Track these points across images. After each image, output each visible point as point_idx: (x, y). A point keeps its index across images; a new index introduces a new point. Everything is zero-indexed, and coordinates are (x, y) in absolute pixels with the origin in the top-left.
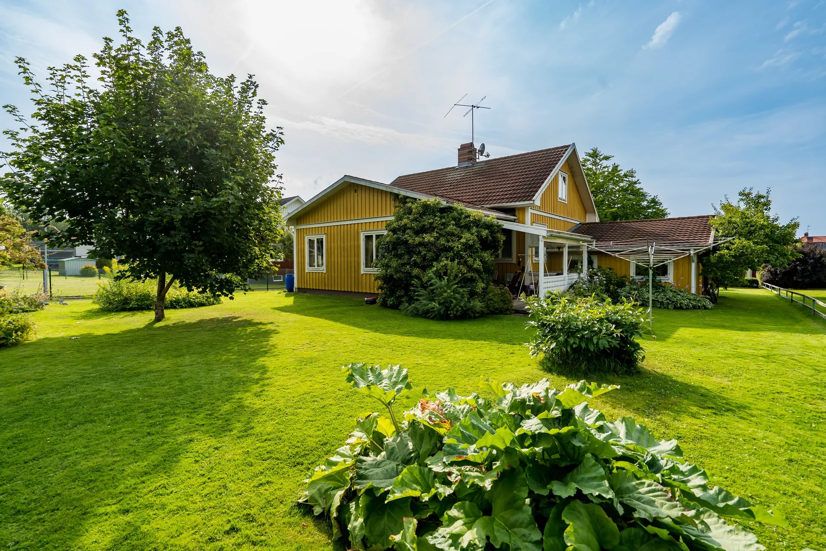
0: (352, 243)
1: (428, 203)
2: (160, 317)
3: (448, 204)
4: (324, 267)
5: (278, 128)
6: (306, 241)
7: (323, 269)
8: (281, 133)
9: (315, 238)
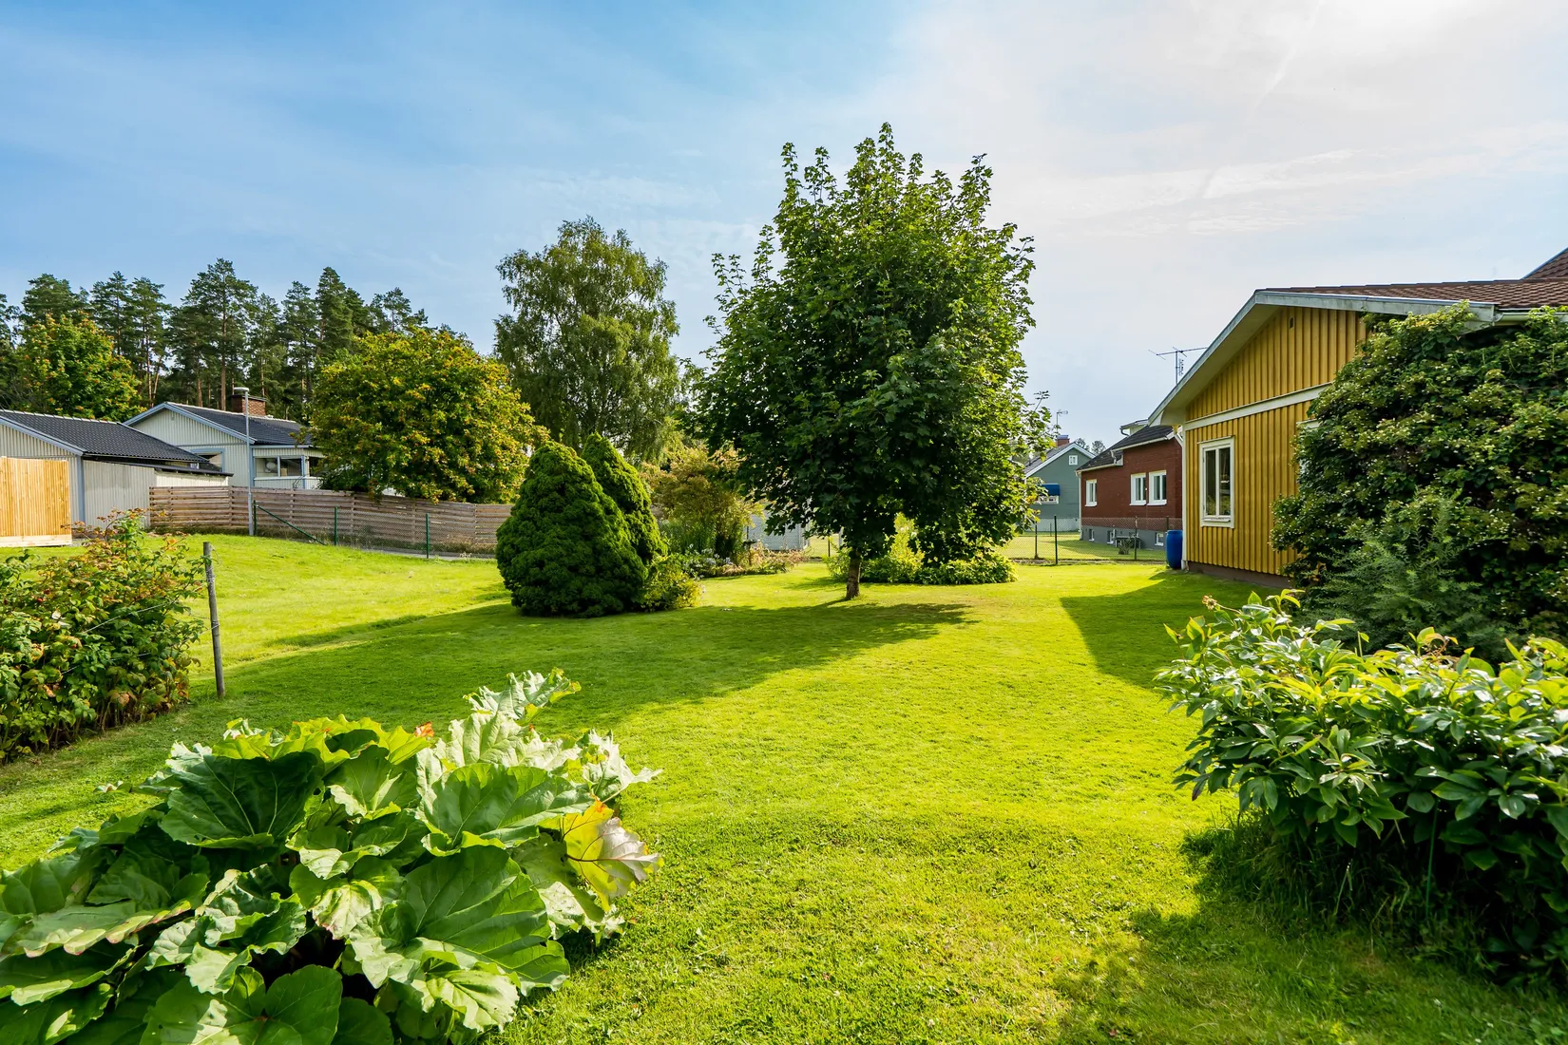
0: (1277, 457)
1: (1420, 324)
2: (852, 593)
3: (1500, 317)
4: (1232, 516)
5: (1022, 240)
6: (1202, 456)
7: (1229, 521)
8: (1030, 250)
9: (1217, 446)
